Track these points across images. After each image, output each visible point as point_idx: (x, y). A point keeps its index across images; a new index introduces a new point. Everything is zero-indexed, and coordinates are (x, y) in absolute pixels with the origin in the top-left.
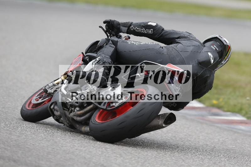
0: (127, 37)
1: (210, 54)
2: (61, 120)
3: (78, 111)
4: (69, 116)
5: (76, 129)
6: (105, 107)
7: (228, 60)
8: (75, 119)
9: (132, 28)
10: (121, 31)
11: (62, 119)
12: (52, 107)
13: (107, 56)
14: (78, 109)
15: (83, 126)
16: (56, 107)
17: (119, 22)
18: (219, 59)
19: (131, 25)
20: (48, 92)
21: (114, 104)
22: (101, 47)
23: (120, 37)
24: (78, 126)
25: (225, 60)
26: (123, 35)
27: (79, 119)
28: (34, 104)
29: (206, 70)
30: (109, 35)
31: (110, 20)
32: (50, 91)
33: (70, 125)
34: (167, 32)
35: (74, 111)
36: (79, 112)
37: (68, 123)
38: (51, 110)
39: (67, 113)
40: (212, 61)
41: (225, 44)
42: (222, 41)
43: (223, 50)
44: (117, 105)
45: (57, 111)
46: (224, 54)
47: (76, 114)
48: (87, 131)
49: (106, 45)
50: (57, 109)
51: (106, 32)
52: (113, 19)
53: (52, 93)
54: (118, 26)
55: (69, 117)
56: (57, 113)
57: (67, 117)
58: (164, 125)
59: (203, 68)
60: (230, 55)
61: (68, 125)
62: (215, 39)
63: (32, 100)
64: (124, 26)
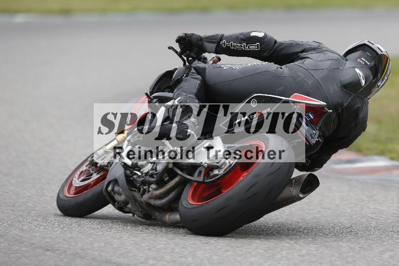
0: (215, 58)
1: (358, 71)
2: (129, 208)
3: (154, 189)
4: (142, 200)
5: (155, 219)
6: (201, 179)
7: (387, 79)
8: (152, 203)
9: (224, 43)
10: (206, 50)
11: (129, 206)
12: (110, 188)
13: (191, 96)
14: (154, 186)
15: (167, 213)
16: (116, 188)
17: (200, 36)
18: (374, 78)
19: (221, 40)
20: (98, 165)
21: (216, 172)
22: (179, 81)
23: (205, 60)
24: (157, 214)
25: (383, 80)
26: (210, 56)
27: (158, 202)
28: (76, 188)
29: (354, 97)
30: (185, 58)
31: (186, 35)
32: (100, 162)
33: (143, 215)
34: (281, 44)
35: (149, 191)
36: (158, 192)
37: (141, 211)
38: (109, 194)
39: (137, 195)
40: (363, 82)
41: (380, 53)
42: (375, 49)
43: (377, 64)
44: (222, 172)
45: (120, 194)
46: (380, 70)
47: (154, 194)
48: (174, 221)
49: (186, 76)
50: (119, 190)
51: (180, 55)
52: (189, 32)
53: (105, 166)
54: (200, 43)
55: (141, 202)
56: (120, 198)
57: (138, 202)
58: (301, 196)
59: (350, 95)
60: (389, 71)
61: (140, 215)
62: (362, 47)
63: (73, 182)
64: (210, 42)
